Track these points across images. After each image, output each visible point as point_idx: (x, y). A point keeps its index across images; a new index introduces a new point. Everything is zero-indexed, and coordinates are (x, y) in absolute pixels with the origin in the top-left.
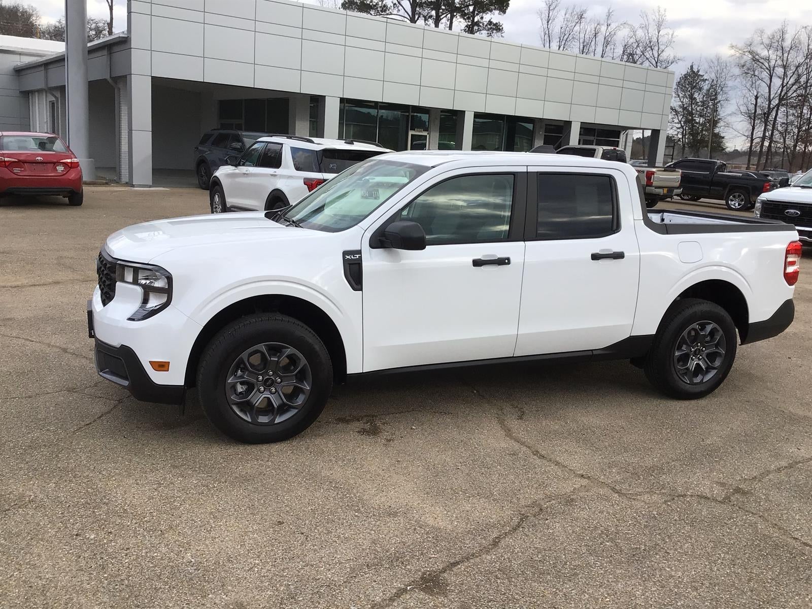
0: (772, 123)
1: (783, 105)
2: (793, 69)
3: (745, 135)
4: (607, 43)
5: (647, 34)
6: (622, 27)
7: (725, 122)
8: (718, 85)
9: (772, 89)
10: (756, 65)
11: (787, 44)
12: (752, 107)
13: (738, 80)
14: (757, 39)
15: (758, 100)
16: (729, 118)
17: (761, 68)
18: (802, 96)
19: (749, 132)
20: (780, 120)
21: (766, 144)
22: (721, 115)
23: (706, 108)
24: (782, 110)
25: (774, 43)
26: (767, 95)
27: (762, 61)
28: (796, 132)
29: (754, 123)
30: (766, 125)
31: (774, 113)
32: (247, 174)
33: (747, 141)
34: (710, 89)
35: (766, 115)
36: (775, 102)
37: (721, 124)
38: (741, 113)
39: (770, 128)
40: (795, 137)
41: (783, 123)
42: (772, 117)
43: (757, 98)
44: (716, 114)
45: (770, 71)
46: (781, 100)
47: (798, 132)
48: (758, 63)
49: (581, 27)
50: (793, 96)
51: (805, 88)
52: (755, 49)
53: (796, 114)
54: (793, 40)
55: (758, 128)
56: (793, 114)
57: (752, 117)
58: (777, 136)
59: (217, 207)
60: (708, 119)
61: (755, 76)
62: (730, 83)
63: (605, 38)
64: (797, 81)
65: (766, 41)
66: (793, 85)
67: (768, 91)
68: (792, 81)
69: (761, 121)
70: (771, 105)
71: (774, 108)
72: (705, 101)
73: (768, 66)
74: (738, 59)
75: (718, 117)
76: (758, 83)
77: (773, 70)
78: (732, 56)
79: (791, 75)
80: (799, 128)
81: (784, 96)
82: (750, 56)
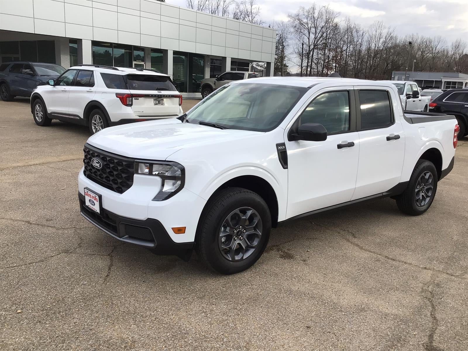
0: (311, 58)
1: (315, 48)
2: (319, 28)
3: (298, 65)
4: (224, 12)
5: (245, 7)
6: (232, 2)
7: (288, 58)
8: (283, 37)
9: (310, 40)
10: (301, 26)
11: (316, 15)
12: (301, 50)
13: (293, 34)
14: (301, 13)
15: (304, 46)
16: (290, 55)
17: (304, 28)
18: (325, 43)
19: (300, 63)
20: (315, 56)
21: (309, 69)
22: (286, 54)
23: (278, 50)
24: (315, 51)
25: (310, 14)
26: (308, 43)
27: (304, 24)
28: (323, 63)
29: (302, 58)
30: (308, 60)
31: (312, 53)
32: (66, 91)
33: (299, 68)
34: (280, 39)
35: (308, 54)
36: (312, 47)
37: (286, 59)
38: (296, 53)
39: (310, 61)
40: (322, 66)
41: (317, 58)
42: (311, 55)
43: (303, 44)
44: (283, 53)
45: (308, 30)
46: (314, 46)
47: (324, 63)
48: (302, 25)
49: (209, 2)
50: (320, 43)
51: (326, 39)
52: (300, 18)
53: (322, 54)
54: (319, 13)
55: (304, 61)
56: (321, 54)
57: (301, 55)
58: (314, 66)
59: (38, 113)
60: (279, 56)
61: (301, 32)
62: (289, 36)
63: (223, 9)
64: (322, 36)
65: (306, 14)
66: (320, 38)
67: (308, 41)
68: (320, 35)
69: (306, 57)
70: (310, 49)
71: (311, 50)
72: (278, 46)
73: (307, 27)
74: (292, 23)
75: (285, 55)
76: (303, 36)
77: (310, 29)
78: (289, 21)
79: (319, 32)
80: (324, 61)
81: (316, 44)
82: (298, 21)
